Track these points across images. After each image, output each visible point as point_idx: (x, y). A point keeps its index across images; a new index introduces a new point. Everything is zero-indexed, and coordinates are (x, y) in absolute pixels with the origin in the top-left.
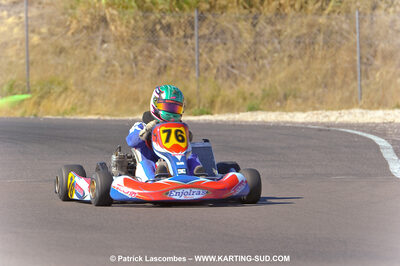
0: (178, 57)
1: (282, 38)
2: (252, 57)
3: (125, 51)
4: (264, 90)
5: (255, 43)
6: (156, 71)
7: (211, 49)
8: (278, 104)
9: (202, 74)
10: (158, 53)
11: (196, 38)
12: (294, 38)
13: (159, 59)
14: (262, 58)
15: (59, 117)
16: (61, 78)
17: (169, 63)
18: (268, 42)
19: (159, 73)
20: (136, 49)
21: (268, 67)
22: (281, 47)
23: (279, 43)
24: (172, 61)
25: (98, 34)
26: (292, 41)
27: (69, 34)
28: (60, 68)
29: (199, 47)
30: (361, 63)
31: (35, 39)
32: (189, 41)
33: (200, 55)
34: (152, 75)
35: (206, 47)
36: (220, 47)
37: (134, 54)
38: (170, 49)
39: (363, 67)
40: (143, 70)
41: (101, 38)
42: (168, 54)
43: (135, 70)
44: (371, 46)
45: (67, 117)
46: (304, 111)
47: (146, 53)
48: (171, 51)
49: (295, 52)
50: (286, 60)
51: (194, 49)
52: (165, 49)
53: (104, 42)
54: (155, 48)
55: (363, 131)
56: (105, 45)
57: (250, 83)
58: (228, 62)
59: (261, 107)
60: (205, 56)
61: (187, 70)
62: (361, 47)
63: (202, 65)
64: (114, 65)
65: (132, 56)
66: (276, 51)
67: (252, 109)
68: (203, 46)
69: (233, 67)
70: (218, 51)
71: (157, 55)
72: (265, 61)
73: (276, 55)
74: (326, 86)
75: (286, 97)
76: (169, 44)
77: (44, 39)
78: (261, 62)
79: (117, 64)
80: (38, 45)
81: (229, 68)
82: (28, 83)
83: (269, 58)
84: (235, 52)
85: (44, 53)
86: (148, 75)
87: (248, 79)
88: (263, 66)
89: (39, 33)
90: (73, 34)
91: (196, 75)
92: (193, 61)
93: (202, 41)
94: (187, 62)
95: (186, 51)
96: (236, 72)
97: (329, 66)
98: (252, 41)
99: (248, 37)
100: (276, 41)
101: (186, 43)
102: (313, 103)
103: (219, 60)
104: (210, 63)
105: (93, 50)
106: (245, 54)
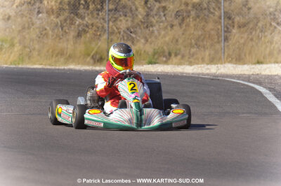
0: (92, 25)
1: (166, 12)
2: (145, 26)
4: (154, 50)
5: (148, 15)
6: (76, 34)
7: (116, 19)
8: (164, 59)
9: (110, 37)
10: (78, 21)
12: (175, 12)
13: (79, 25)
14: (152, 26)
15: (8, 66)
16: (9, 38)
17: (87, 29)
18: (156, 15)
19: (79, 35)
20: (62, 18)
21: (156, 32)
22: (166, 19)
23: (164, 15)
24: (88, 27)
25: (34, 7)
26: (173, 14)
27: (14, 6)
28: (8, 30)
32: (100, 13)
34: (73, 37)
36: (122, 18)
37: (61, 21)
38: (86, 19)
39: (226, 34)
40: (67, 33)
41: (37, 10)
42: (85, 22)
43: (61, 33)
44: (229, 18)
50: (169, 28)
51: (104, 19)
52: (83, 18)
53: (39, 12)
54: (76, 18)
56: (40, 15)
57: (144, 44)
58: (128, 29)
60: (111, 24)
61: (99, 33)
64: (46, 29)
65: (59, 23)
69: (131, 32)
70: (121, 20)
71: (77, 22)
72: (155, 28)
73: (161, 24)
75: (170, 54)
76: (86, 15)
78: (151, 29)
79: (48, 28)
81: (129, 33)
83: (157, 26)
84: (132, 21)
86: (71, 37)
87: (143, 41)
88: (153, 32)
90: (17, 6)
91: (105, 36)
92: (103, 27)
93: (110, 13)
94: (98, 28)
95: (98, 20)
96: (133, 35)
97: (200, 33)
98: (145, 14)
99: (142, 11)
100: (162, 14)
101: (98, 14)
102: (189, 58)
103: (121, 27)
104: (115, 29)
105: (30, 18)
106: (140, 23)
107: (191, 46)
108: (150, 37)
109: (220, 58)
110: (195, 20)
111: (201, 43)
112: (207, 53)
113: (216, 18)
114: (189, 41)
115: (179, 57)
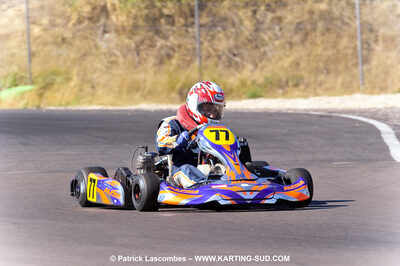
0: (180, 46)
1: (283, 24)
2: (254, 44)
3: (127, 41)
4: (266, 78)
5: (257, 30)
6: (158, 61)
7: (213, 37)
8: (281, 91)
9: (204, 63)
10: (160, 42)
11: (196, 26)
12: (295, 25)
13: (162, 48)
14: (264, 45)
15: (61, 108)
16: (63, 70)
17: (171, 52)
18: (269, 29)
19: (161, 62)
20: (137, 38)
21: (269, 54)
22: (283, 35)
23: (281, 30)
24: (173, 50)
25: (98, 24)
26: (293, 27)
27: (70, 25)
28: (61, 59)
29: (200, 36)
30: (362, 49)
31: (36, 31)
32: (190, 30)
33: (201, 43)
34: (155, 65)
35: (207, 35)
36: (221, 35)
37: (136, 43)
38: (171, 38)
39: (365, 52)
40: (145, 60)
41: (102, 28)
42: (169, 44)
43: (137, 60)
44: (371, 30)
45: (70, 108)
46: (306, 97)
47: (147, 42)
48: (173, 40)
49: (297, 39)
50: (287, 46)
51: (194, 37)
52: (166, 38)
53: (105, 32)
54: (156, 38)
55: (365, 117)
56: (107, 36)
57: (252, 71)
58: (230, 51)
59: (263, 94)
60: (206, 44)
61: (188, 58)
62: (362, 33)
63: (204, 53)
64: (115, 55)
65: (133, 45)
66: (277, 38)
67: (254, 96)
68: (204, 34)
69: (235, 55)
70: (219, 39)
72: (267, 48)
73: (277, 42)
74: (328, 72)
76: (170, 33)
77: (45, 30)
78: (262, 50)
79: (118, 53)
80: (39, 37)
81: (231, 56)
82: (31, 74)
83: (271, 46)
84: (236, 39)
85: (46, 44)
86: (151, 65)
87: (250, 66)
88: (265, 53)
89: (40, 25)
90: (74, 25)
91: (197, 63)
92: (194, 49)
93: (203, 29)
94: (188, 50)
95: (187, 40)
96: (237, 59)
97: (331, 52)
98: (253, 28)
99: (248, 24)
100: (277, 28)
101: (187, 31)
102: (315, 89)
103: (221, 48)
104: (212, 51)
105: (94, 40)
106: (246, 41)
107: (317, 71)
108: (261, 61)
109: (358, 88)
110: (323, 34)
111: (332, 67)
112: (340, 80)
113: (352, 30)
114: (315, 65)
115: (302, 87)
